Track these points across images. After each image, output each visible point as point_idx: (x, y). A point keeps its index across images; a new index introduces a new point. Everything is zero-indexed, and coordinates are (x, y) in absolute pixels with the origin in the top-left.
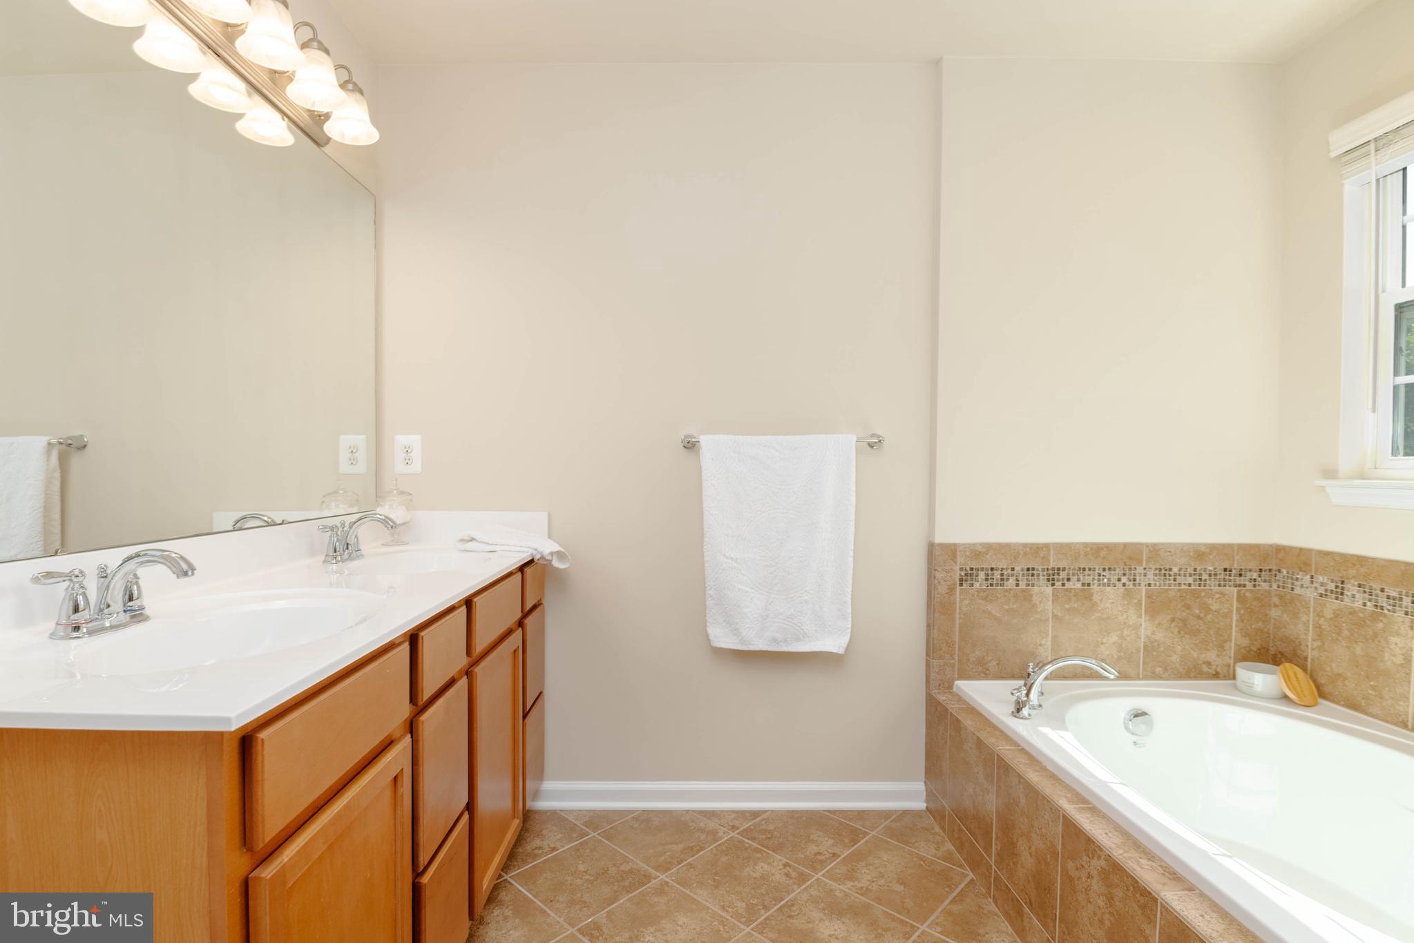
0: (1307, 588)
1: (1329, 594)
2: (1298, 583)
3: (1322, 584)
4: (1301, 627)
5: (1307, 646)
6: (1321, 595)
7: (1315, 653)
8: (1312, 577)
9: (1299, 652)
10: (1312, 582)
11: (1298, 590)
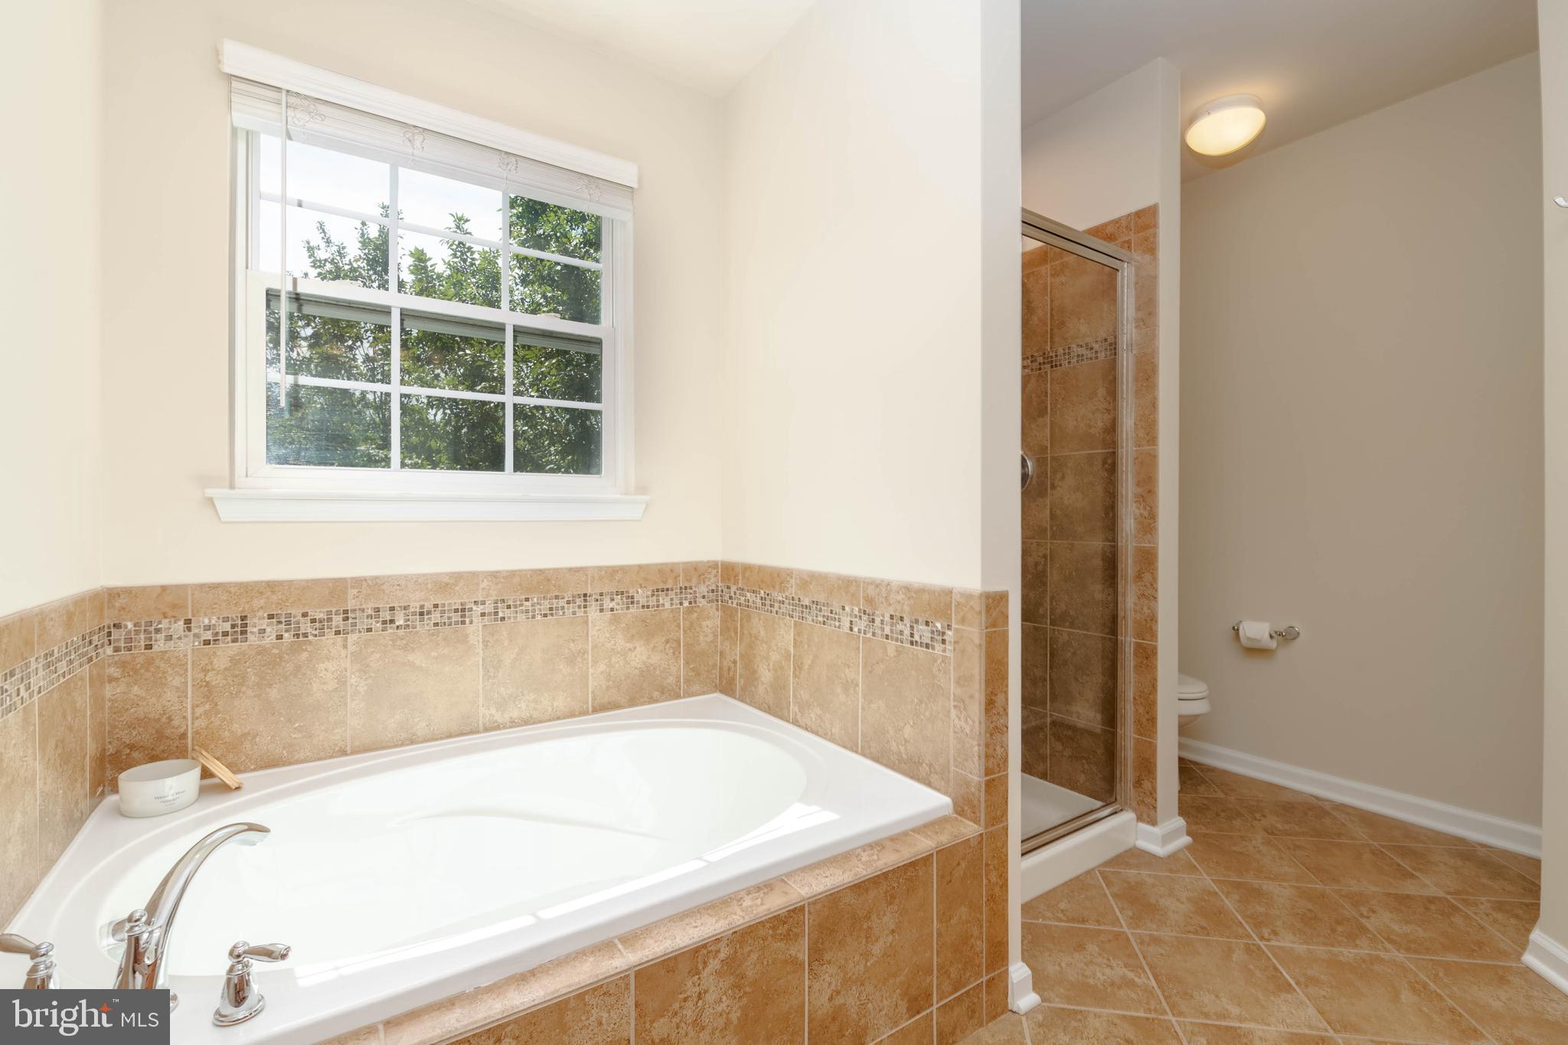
0: (180, 638)
1: (220, 638)
2: (161, 636)
3: (208, 628)
4: (170, 695)
5: (185, 717)
6: (207, 643)
7: (201, 723)
8: (188, 622)
9: (168, 732)
10: (189, 629)
11: (160, 645)
